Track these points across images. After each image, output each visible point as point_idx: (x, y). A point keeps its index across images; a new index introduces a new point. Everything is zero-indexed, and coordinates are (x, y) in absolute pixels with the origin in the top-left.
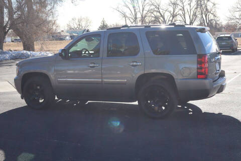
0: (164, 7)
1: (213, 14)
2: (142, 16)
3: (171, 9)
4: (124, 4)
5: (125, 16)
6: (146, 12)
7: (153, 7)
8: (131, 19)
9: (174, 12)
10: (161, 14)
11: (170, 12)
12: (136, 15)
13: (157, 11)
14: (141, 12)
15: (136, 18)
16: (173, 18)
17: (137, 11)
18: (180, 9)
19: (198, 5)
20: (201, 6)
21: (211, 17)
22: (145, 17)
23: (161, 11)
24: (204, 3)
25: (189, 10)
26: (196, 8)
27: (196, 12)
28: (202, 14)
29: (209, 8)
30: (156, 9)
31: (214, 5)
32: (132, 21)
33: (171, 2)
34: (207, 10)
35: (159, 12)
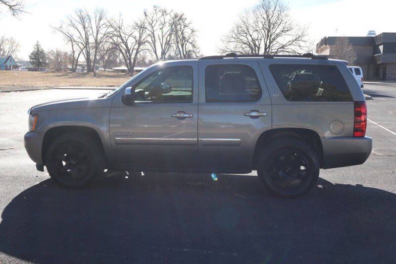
0: (127, 31)
1: (191, 43)
2: (96, 40)
3: (137, 34)
4: (70, 23)
5: (71, 40)
6: (102, 36)
7: (111, 30)
8: (80, 44)
9: (140, 37)
10: (122, 40)
11: (135, 38)
12: (87, 38)
13: (118, 36)
14: (95, 35)
15: (87, 43)
16: (139, 46)
17: (89, 34)
18: (149, 35)
19: (172, 31)
20: (177, 32)
21: (189, 47)
22: (100, 42)
23: (123, 35)
24: (181, 28)
25: (161, 37)
26: (170, 35)
27: (170, 41)
28: (178, 42)
29: (186, 35)
30: (115, 33)
31: (193, 31)
32: (82, 47)
33: (137, 24)
34: (184, 38)
35: (120, 36)
